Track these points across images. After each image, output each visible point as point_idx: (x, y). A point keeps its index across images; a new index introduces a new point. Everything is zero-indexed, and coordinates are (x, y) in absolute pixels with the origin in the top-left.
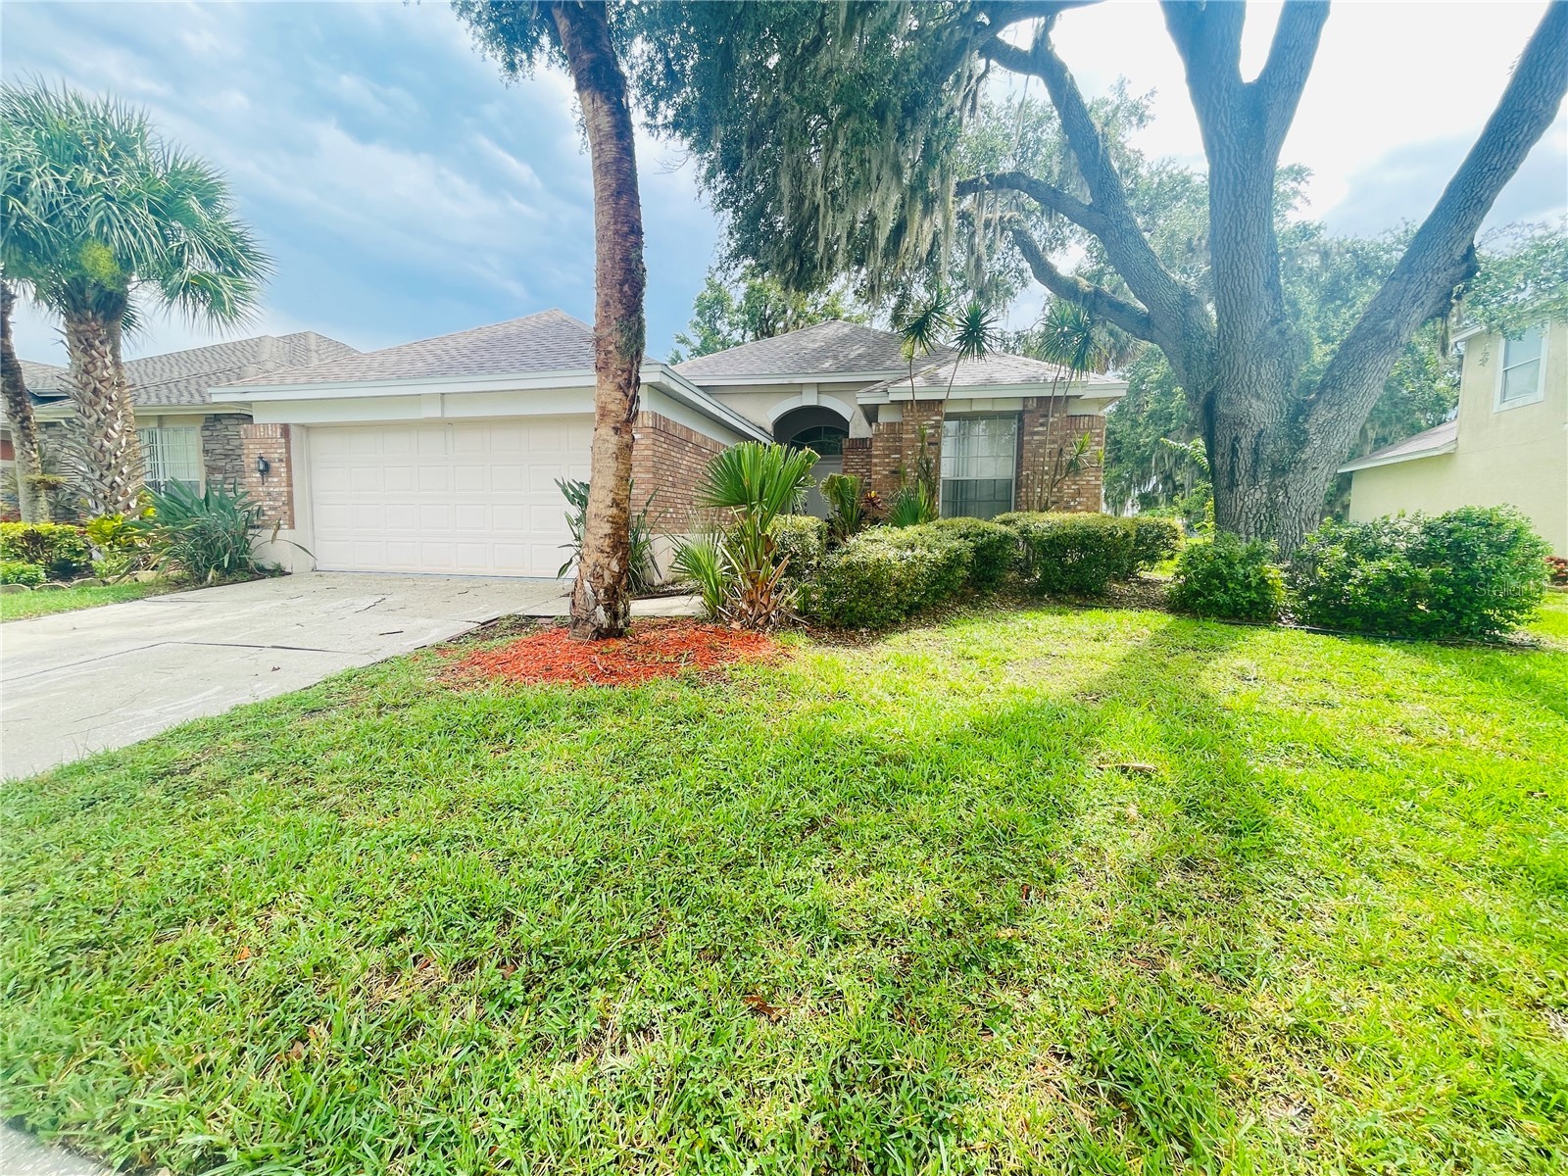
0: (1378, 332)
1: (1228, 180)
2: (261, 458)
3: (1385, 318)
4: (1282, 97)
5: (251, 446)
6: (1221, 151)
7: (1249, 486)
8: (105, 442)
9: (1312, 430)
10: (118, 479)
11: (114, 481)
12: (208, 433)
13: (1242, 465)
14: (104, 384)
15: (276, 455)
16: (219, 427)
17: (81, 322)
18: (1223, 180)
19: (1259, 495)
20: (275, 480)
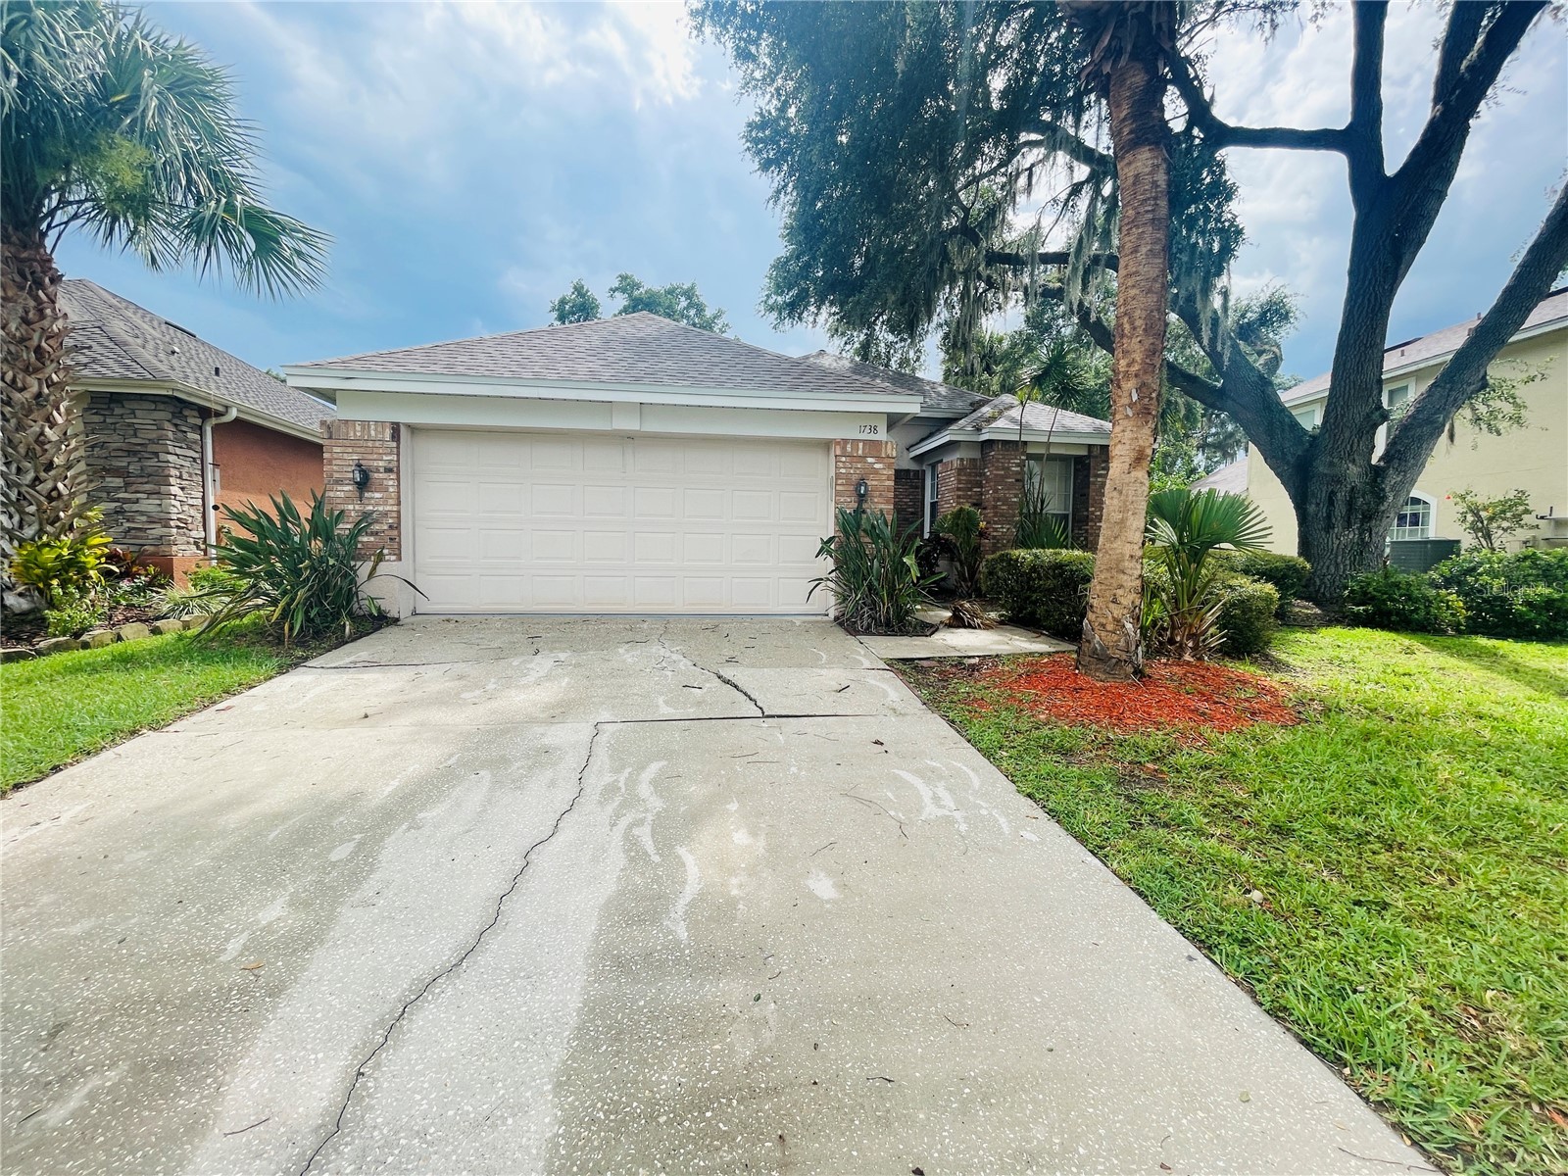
0: (1432, 423)
1: (1369, 300)
2: (359, 466)
3: (1435, 413)
4: (1412, 249)
5: (338, 450)
6: (1370, 280)
7: (1343, 528)
8: (47, 429)
9: (1387, 489)
10: (60, 486)
11: (55, 488)
12: (97, 419)
13: (1337, 512)
14: (51, 342)
15: (381, 464)
16: (118, 411)
17: (25, 247)
18: (1366, 301)
19: (1352, 536)
20: (377, 495)
